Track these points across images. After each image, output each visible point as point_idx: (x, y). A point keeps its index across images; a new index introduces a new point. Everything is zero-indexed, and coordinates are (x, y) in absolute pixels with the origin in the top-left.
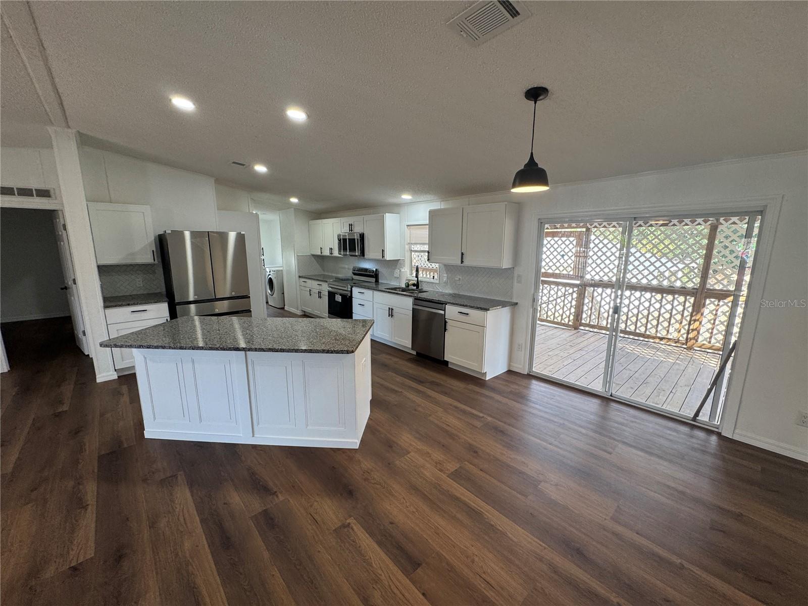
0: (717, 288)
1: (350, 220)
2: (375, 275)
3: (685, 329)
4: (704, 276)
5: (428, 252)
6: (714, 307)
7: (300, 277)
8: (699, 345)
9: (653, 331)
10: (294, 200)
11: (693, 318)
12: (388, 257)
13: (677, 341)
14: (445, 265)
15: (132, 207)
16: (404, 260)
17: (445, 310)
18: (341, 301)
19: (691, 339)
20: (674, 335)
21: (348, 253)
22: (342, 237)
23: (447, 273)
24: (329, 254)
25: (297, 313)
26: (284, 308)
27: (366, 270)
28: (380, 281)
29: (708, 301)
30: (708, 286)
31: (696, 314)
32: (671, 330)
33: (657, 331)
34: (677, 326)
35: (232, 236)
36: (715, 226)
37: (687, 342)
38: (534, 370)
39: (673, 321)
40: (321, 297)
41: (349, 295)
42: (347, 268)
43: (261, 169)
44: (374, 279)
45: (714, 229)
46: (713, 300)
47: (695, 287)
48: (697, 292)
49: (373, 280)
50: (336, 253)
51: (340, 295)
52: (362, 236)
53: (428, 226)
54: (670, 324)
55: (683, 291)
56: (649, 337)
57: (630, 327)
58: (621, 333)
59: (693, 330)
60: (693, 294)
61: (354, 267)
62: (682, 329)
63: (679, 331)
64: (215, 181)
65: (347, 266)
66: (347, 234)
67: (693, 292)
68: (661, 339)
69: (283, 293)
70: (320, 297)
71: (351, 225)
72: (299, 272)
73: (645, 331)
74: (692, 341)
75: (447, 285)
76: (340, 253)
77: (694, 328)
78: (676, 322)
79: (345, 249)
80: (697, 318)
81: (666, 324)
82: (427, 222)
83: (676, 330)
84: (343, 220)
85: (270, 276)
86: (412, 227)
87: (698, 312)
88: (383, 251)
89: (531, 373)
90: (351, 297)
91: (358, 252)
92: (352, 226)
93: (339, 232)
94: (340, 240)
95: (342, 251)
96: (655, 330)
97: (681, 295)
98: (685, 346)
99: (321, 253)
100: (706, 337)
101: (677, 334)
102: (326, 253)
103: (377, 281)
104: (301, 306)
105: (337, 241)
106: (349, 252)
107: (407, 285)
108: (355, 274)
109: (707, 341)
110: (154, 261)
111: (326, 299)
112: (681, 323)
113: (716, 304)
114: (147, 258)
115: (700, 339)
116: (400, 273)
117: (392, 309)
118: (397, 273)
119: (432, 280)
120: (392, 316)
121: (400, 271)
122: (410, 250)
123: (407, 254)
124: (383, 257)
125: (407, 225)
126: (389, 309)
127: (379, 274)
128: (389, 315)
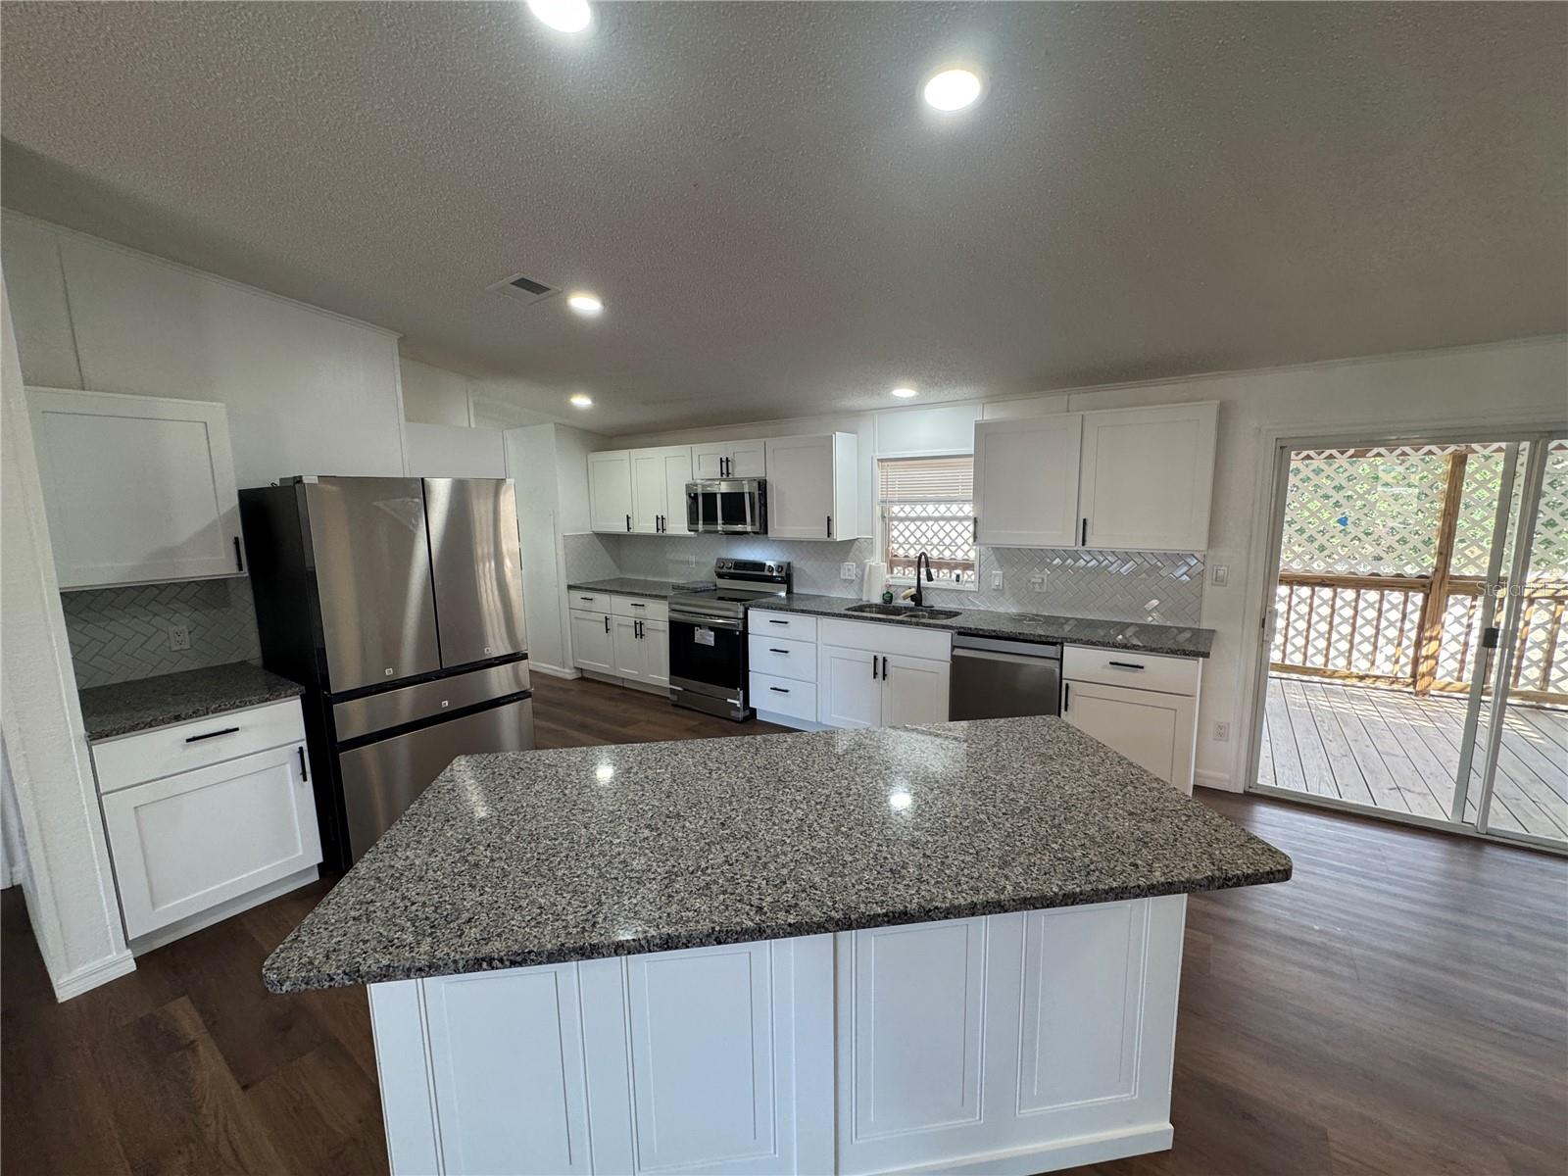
0: (1467, 574)
1: (723, 449)
2: (786, 576)
3: (1407, 656)
4: (1445, 553)
5: (975, 521)
6: (1463, 611)
7: (570, 587)
8: (1440, 686)
9: (1341, 662)
10: (582, 401)
11: (1427, 634)
12: (840, 535)
13: (1395, 680)
14: (996, 550)
15: (167, 406)
16: (870, 541)
17: (1062, 659)
18: (712, 644)
19: (1423, 675)
20: (1384, 667)
21: (718, 528)
22: (700, 491)
23: (1001, 567)
24: (654, 531)
25: (565, 677)
27: (761, 566)
28: (795, 591)
29: (1451, 600)
30: (1452, 572)
31: (1432, 626)
32: (1380, 658)
33: (1350, 663)
34: (1390, 650)
35: (441, 491)
36: (1460, 457)
37: (1414, 683)
38: (1260, 781)
39: (1381, 641)
40: (642, 635)
41: (738, 628)
42: (700, 562)
43: (585, 304)
44: (785, 586)
45: (1460, 461)
46: (1460, 597)
47: (1424, 574)
48: (1431, 584)
49: (779, 589)
50: (678, 525)
51: (711, 629)
52: (762, 486)
53: (972, 459)
54: (1376, 648)
55: (1400, 583)
56: (1333, 675)
57: (1292, 657)
58: (1272, 669)
59: (1427, 658)
60: (1424, 586)
61: (718, 559)
62: (1402, 657)
63: (1397, 662)
64: (401, 341)
65: (693, 558)
66: (714, 483)
67: (1423, 584)
68: (1362, 678)
70: (640, 635)
71: (727, 461)
72: (567, 576)
73: (1326, 665)
74: (1426, 678)
75: (1004, 593)
76: (694, 527)
77: (1430, 653)
78: (1387, 644)
79: (710, 518)
80: (1434, 634)
81: (1367, 648)
82: (971, 451)
83: (1388, 658)
84: (698, 448)
86: (889, 463)
87: (1433, 624)
88: (829, 519)
89: (1251, 790)
90: (745, 633)
91: (752, 523)
92: (730, 463)
93: (689, 479)
94: (693, 498)
95: (700, 522)
96: (1345, 662)
97: (1394, 590)
98: (1410, 689)
99: (629, 529)
100: (1450, 669)
101: (1392, 666)
102: (646, 526)
103: (791, 590)
104: (576, 659)
105: (681, 500)
106: (723, 524)
107: (888, 598)
108: (720, 576)
109: (1452, 677)
110: (241, 569)
111: (660, 639)
112: (1399, 644)
113: (1469, 605)
114: (219, 560)
115: (1440, 672)
116: (863, 571)
117: (885, 660)
118: (849, 569)
119: (955, 583)
120: (884, 675)
121: (861, 567)
122: (883, 517)
123: (879, 525)
124: (829, 534)
125: (878, 460)
126: (875, 658)
127: (795, 575)
128: (875, 674)
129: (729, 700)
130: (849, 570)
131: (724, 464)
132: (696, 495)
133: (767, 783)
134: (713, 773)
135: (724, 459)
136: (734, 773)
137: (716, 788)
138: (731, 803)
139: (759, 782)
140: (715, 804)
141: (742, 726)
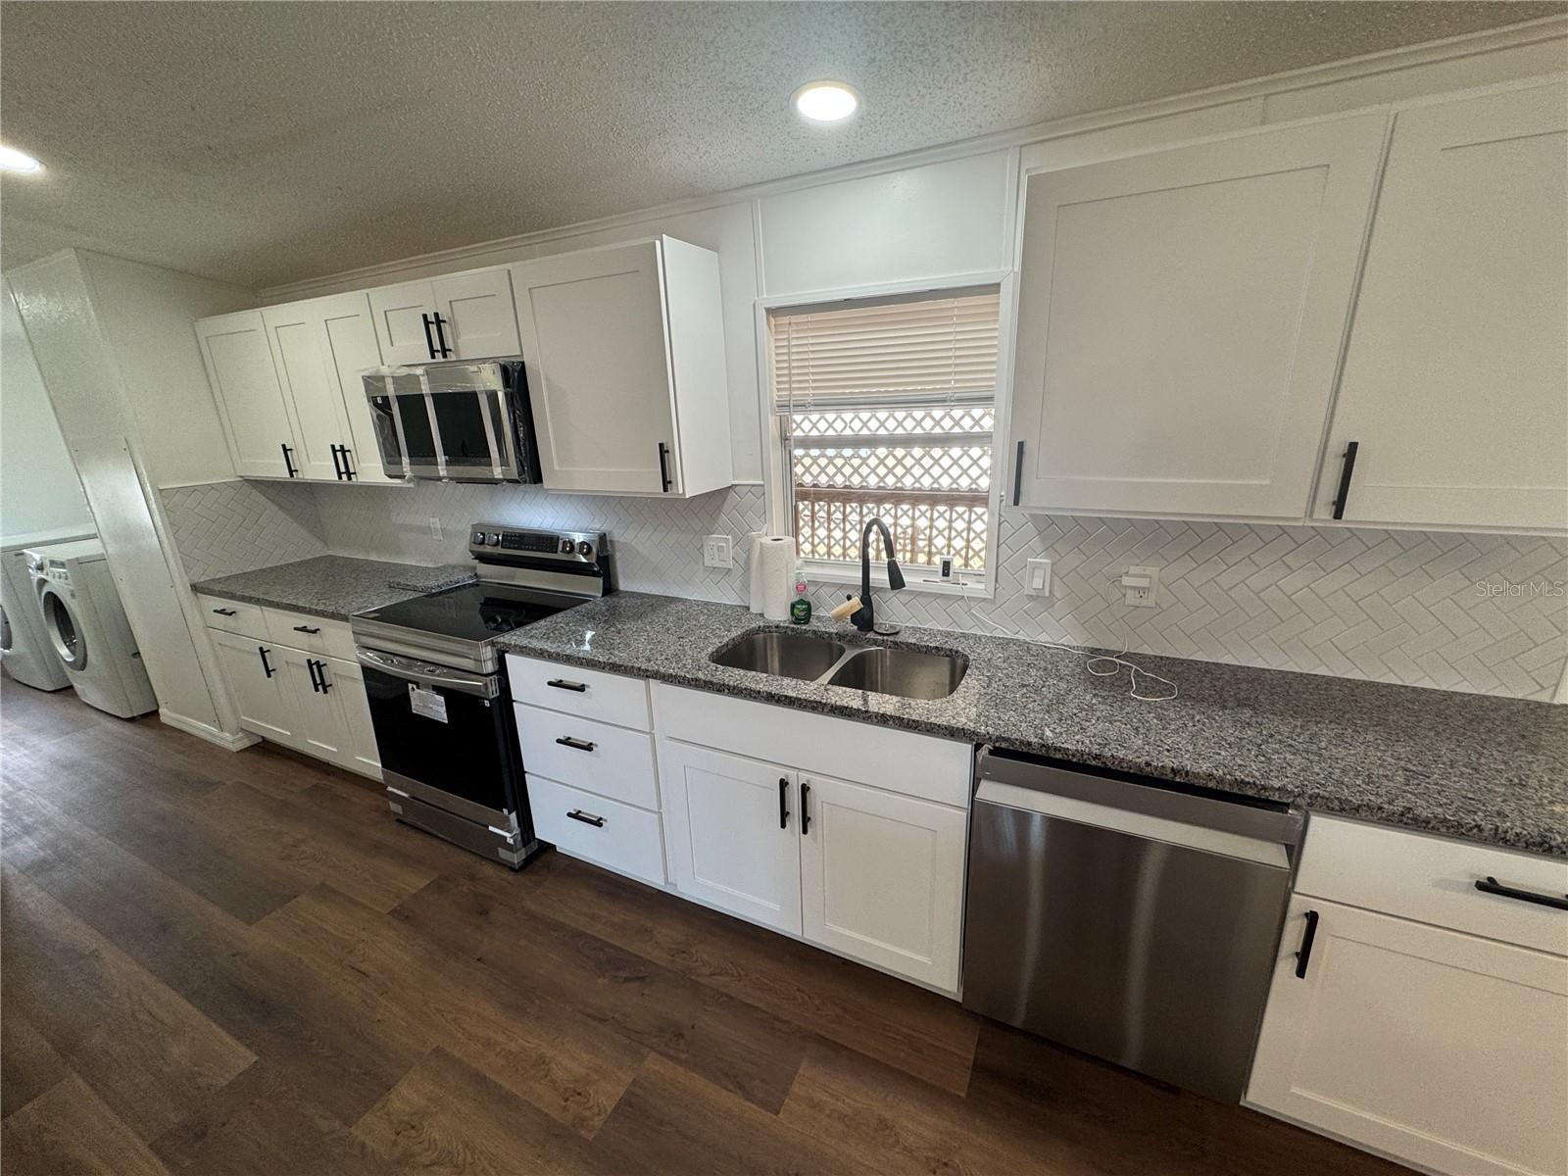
1: (427, 295)
2: (601, 563)
7: (194, 588)
12: (691, 482)
16: (760, 491)
17: (1294, 852)
18: (445, 719)
21: (442, 471)
22: (391, 391)
23: (1049, 549)
24: (334, 475)
25: (222, 743)
26: (155, 713)
27: (548, 541)
40: (326, 688)
41: (493, 691)
42: (435, 533)
44: (600, 581)
49: (592, 587)
50: (371, 469)
51: (438, 689)
52: (515, 377)
61: (478, 528)
65: (435, 523)
66: (419, 371)
69: (137, 654)
70: (321, 684)
71: (439, 322)
72: (187, 568)
75: (1051, 604)
76: (394, 469)
79: (421, 450)
84: (383, 296)
85: (46, 590)
86: (794, 319)
88: (663, 451)
90: (505, 703)
91: (504, 462)
92: (447, 328)
93: (371, 365)
94: (382, 406)
95: (405, 460)
99: (291, 472)
102: (320, 469)
103: (609, 590)
104: (235, 712)
105: (364, 417)
106: (448, 463)
107: (802, 610)
108: (483, 558)
111: (356, 696)
116: (749, 552)
117: (805, 789)
118: (719, 547)
119: (939, 577)
120: (806, 820)
121: (744, 542)
122: (785, 439)
123: (775, 456)
124: (666, 484)
125: (768, 310)
126: (783, 784)
127: (618, 556)
128: (784, 815)
129: (491, 828)
130: (721, 549)
131: (433, 328)
132: (386, 399)
135: (431, 318)
141: (520, 878)
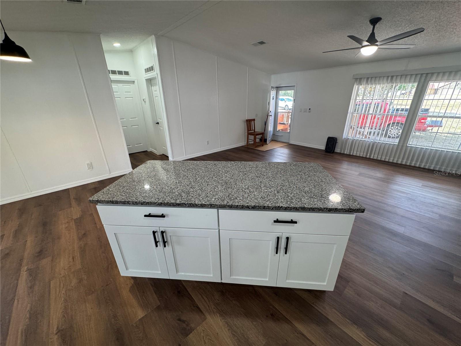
133: (230, 183)
134: (247, 188)
136: (240, 187)
137: (247, 183)
138: (243, 178)
139: (233, 183)
140: (247, 179)
